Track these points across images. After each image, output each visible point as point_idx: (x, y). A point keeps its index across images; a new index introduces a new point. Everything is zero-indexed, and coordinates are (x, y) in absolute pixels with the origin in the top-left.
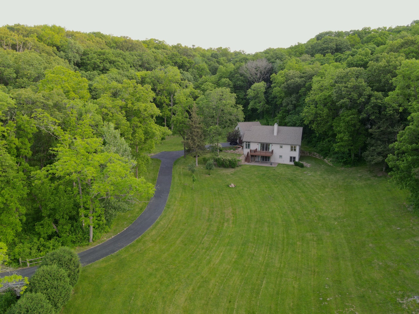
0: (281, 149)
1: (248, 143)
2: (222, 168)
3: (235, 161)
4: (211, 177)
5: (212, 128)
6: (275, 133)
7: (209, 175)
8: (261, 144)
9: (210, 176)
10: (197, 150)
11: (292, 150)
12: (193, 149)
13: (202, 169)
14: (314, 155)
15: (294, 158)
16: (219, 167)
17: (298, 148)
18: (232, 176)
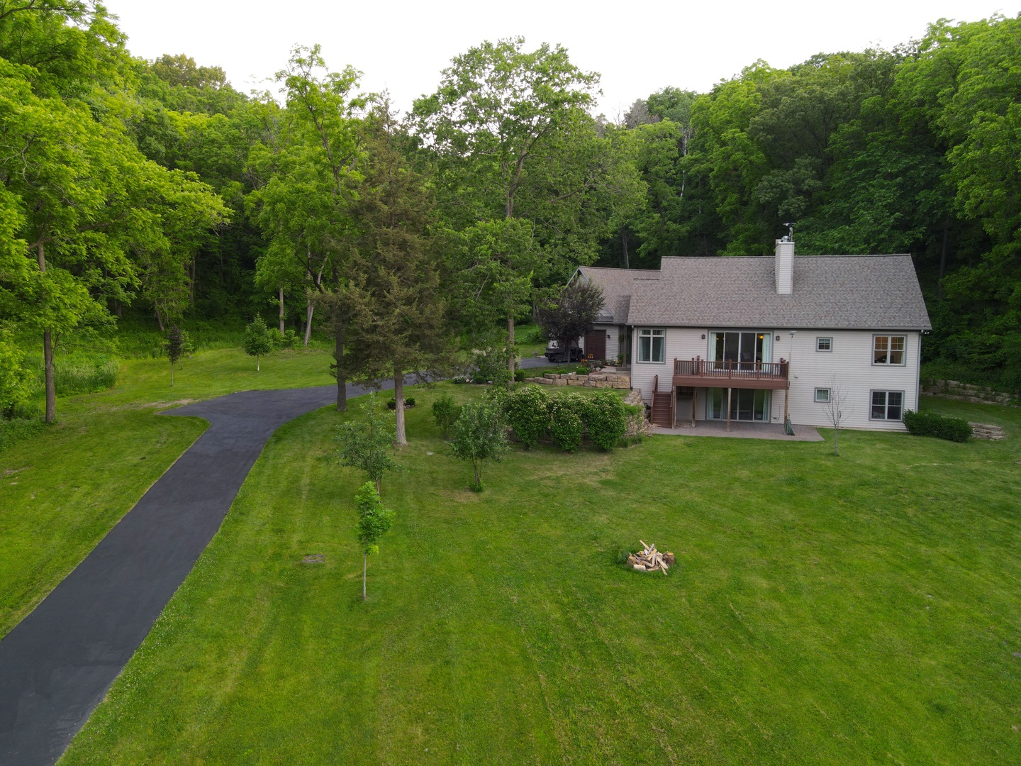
0: (824, 355)
1: (652, 336)
2: (540, 455)
3: (616, 412)
4: (488, 501)
5: (485, 229)
6: (785, 284)
7: (476, 489)
8: (720, 336)
9: (482, 495)
10: (400, 349)
11: (880, 359)
12: (375, 337)
13: (429, 459)
14: (947, 391)
15: (896, 397)
16: (527, 448)
17: (912, 348)
18: (610, 493)
